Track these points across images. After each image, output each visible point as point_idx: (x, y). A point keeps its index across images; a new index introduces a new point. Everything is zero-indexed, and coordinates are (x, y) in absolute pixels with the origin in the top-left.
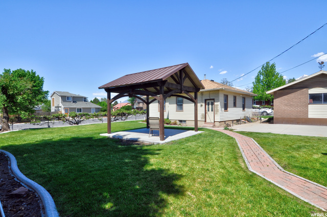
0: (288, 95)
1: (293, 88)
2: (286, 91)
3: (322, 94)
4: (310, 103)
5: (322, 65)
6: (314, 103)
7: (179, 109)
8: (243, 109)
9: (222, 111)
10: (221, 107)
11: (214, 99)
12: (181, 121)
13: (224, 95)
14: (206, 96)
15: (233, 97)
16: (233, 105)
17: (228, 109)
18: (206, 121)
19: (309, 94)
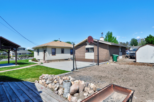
4: (86, 52)
5: (102, 34)
7: (38, 55)
8: (71, 54)
9: (50, 55)
10: (49, 54)
11: (46, 50)
12: (39, 60)
13: (52, 48)
14: (44, 49)
15: (61, 49)
16: (61, 52)
17: (56, 55)
18: (44, 60)
19: (86, 48)
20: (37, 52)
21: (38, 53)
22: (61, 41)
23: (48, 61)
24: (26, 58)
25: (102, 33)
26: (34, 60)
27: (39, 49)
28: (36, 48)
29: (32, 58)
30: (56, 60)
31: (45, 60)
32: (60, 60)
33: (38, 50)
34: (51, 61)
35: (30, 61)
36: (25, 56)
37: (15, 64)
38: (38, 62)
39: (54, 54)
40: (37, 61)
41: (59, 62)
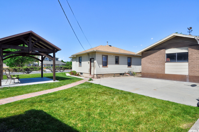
0: (151, 55)
1: (154, 50)
2: (149, 52)
3: (176, 53)
4: (167, 62)
5: (191, 30)
6: (171, 62)
7: (80, 65)
8: (128, 66)
9: (99, 67)
10: (99, 64)
11: (93, 58)
12: (81, 73)
13: (103, 55)
14: (91, 56)
15: (115, 57)
16: (115, 62)
17: (108, 66)
18: (90, 74)
19: (167, 54)
20: (78, 62)
21: (80, 62)
22: (111, 46)
23: (98, 76)
24: (61, 71)
25: (191, 28)
26: (73, 73)
27: (81, 57)
28: (77, 56)
29: (70, 71)
30: (108, 75)
31: (92, 73)
32: (115, 75)
33: (79, 58)
34: (103, 75)
35: (68, 75)
36: (59, 68)
37: (53, 79)
38: (80, 76)
39: (105, 64)
40: (78, 75)
41: (113, 77)
